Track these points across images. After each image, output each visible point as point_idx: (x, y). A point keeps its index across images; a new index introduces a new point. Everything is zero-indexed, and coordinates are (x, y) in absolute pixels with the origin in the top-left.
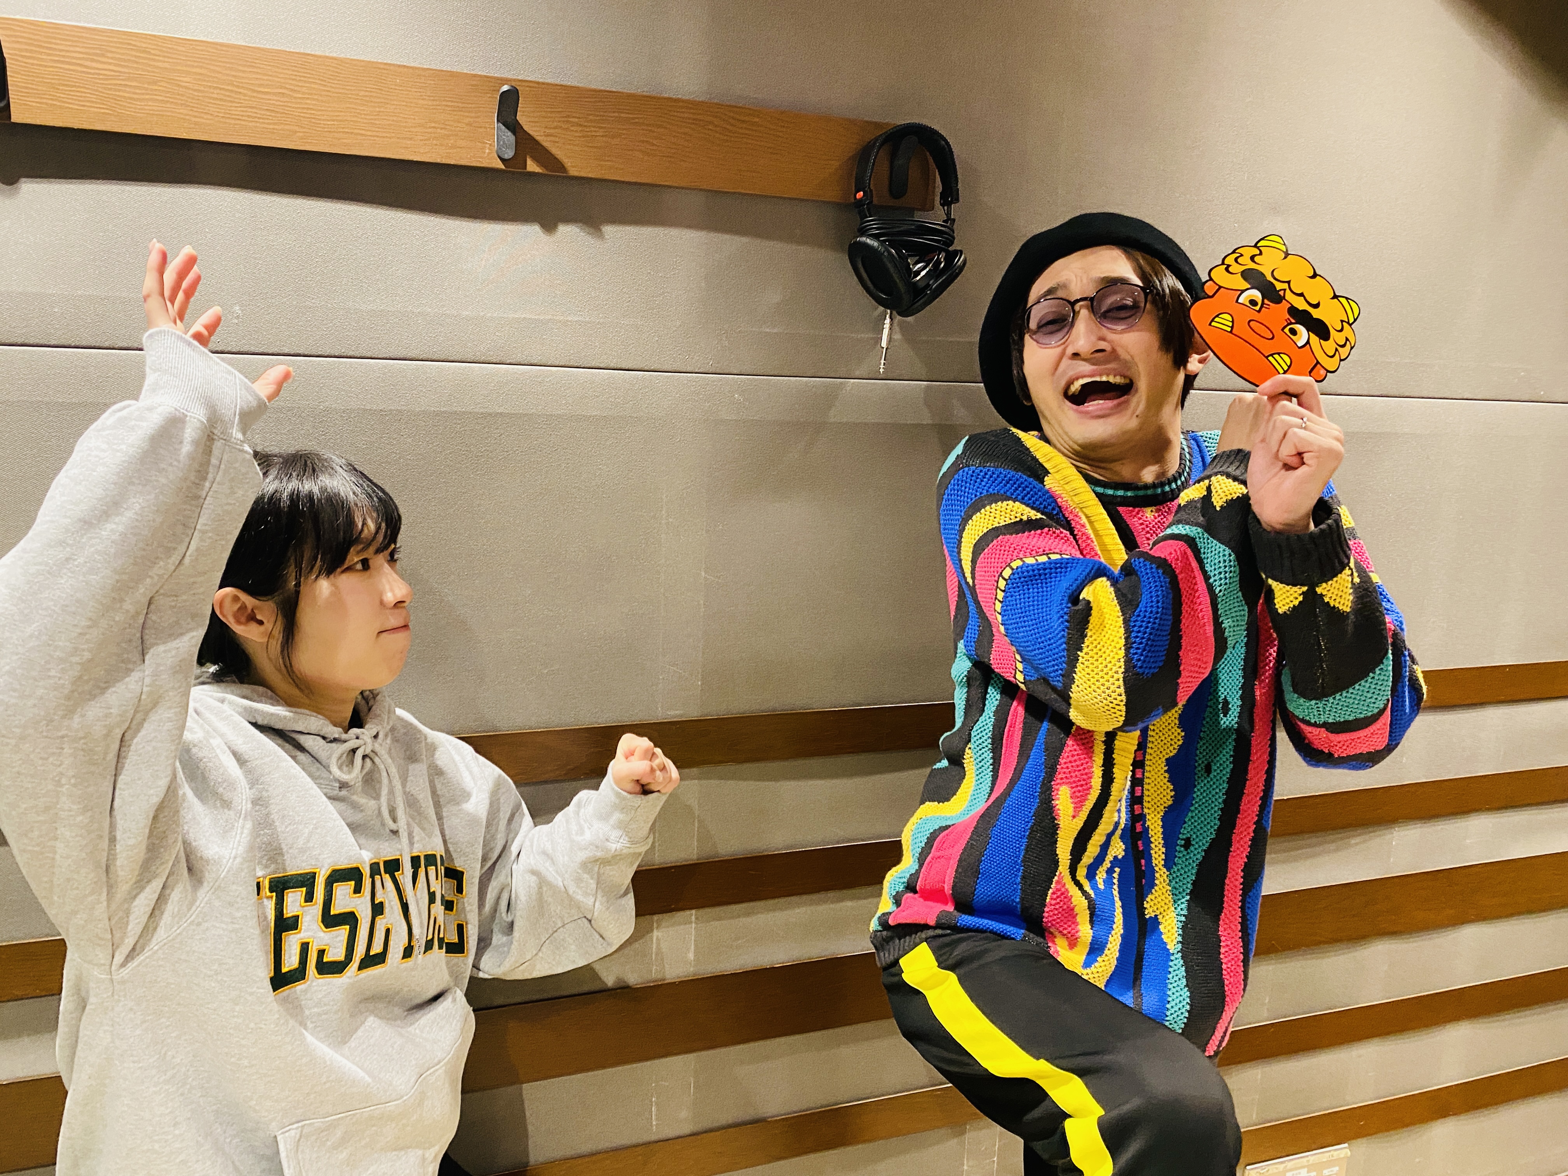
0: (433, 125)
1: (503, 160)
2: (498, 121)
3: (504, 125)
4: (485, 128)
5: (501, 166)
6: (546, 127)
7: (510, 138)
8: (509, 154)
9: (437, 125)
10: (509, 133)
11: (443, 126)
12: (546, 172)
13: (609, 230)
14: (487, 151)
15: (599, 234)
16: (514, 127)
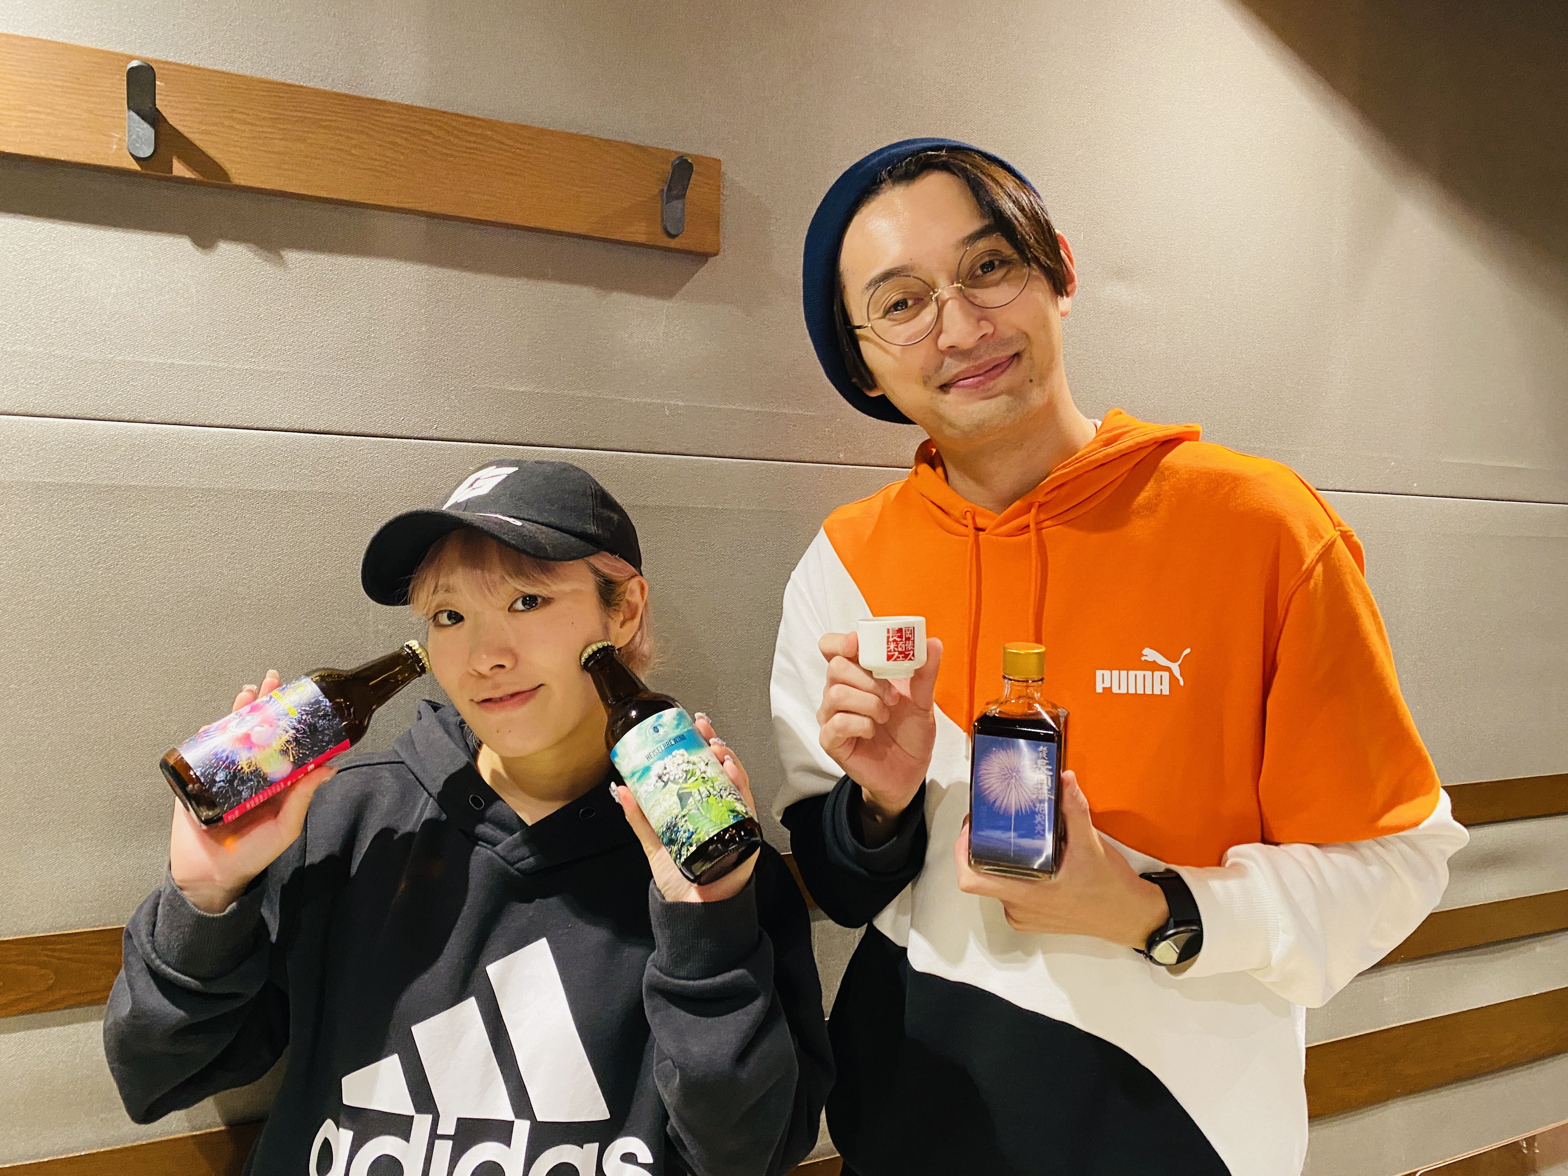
0: (36, 109)
1: (137, 159)
2: (129, 108)
3: (138, 114)
4: (113, 117)
5: (135, 167)
6: (200, 123)
7: (147, 131)
8: (147, 151)
9: (41, 109)
10: (146, 125)
11: (50, 111)
12: (201, 178)
13: (292, 256)
14: (115, 147)
15: (281, 262)
16: (154, 118)
